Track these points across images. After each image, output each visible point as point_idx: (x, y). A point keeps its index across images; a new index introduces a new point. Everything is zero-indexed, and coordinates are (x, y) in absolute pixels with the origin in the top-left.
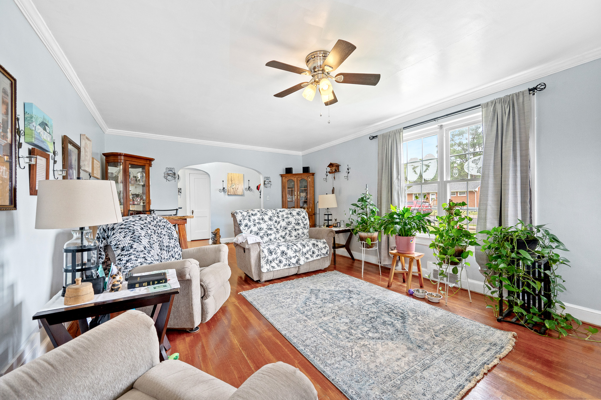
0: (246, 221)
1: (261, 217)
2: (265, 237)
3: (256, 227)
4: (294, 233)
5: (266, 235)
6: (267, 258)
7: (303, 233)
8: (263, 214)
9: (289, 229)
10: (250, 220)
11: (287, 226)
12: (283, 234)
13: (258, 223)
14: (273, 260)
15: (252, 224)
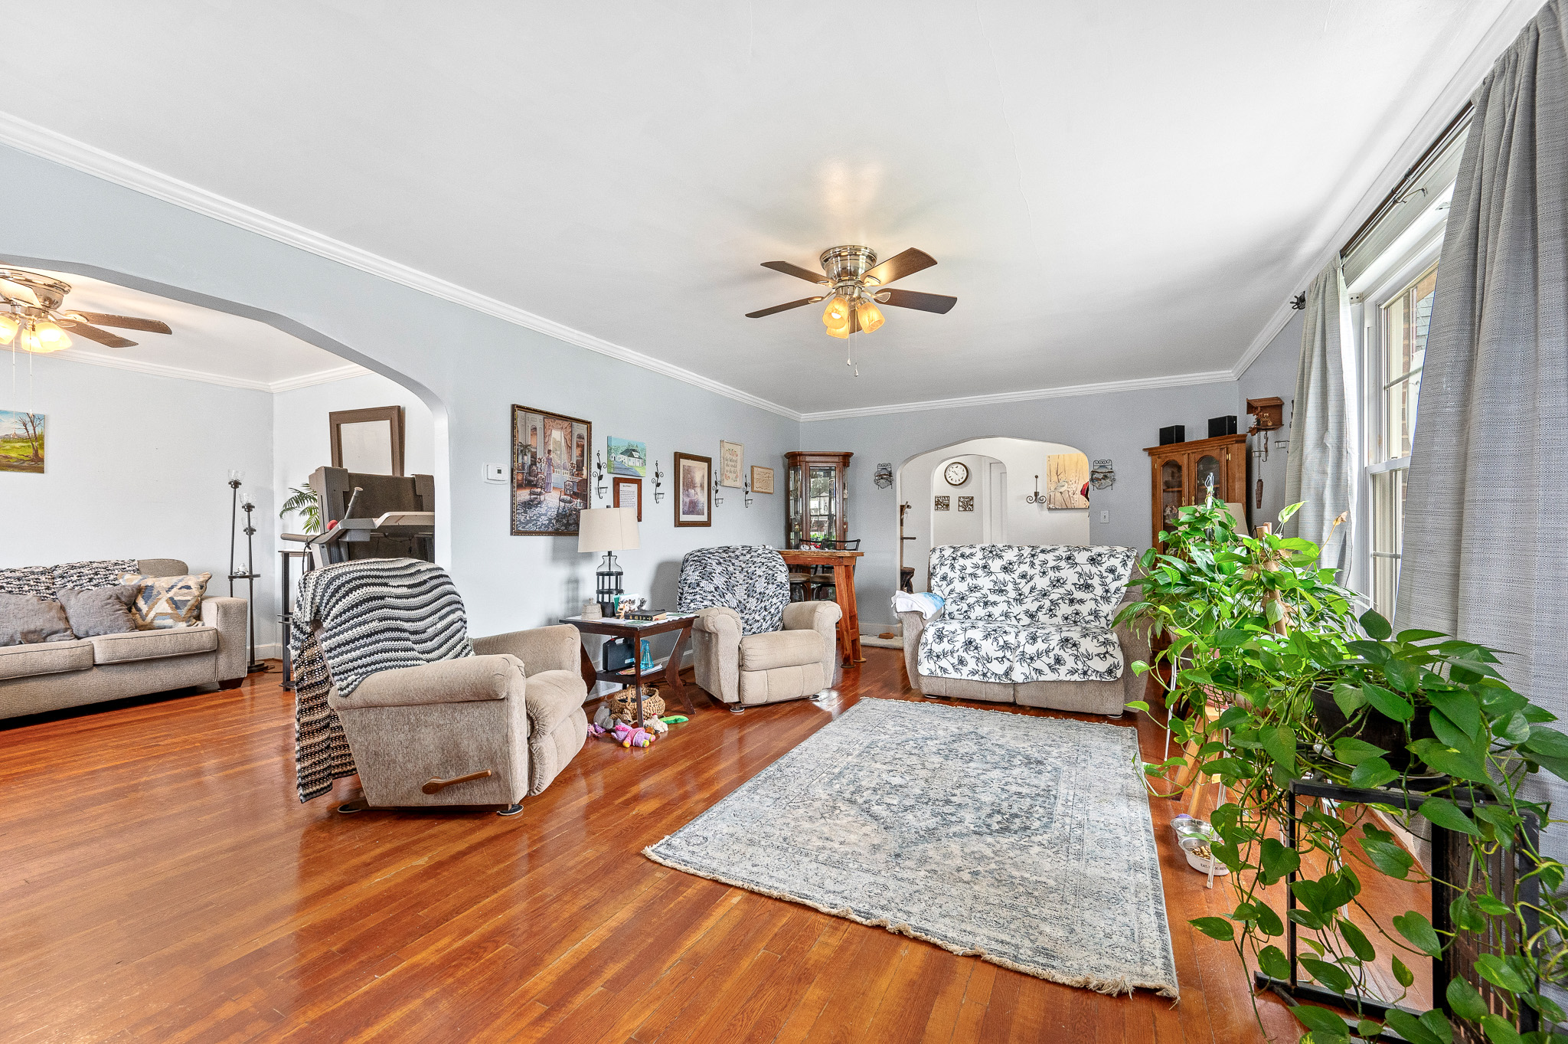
0: (946, 569)
1: (984, 561)
2: (977, 608)
3: (966, 583)
4: (1065, 609)
5: (982, 604)
6: (929, 647)
7: (1095, 614)
8: (991, 555)
9: (1055, 597)
10: (952, 567)
11: (1050, 589)
12: (1033, 607)
13: (971, 574)
14: (945, 654)
15: (957, 575)
